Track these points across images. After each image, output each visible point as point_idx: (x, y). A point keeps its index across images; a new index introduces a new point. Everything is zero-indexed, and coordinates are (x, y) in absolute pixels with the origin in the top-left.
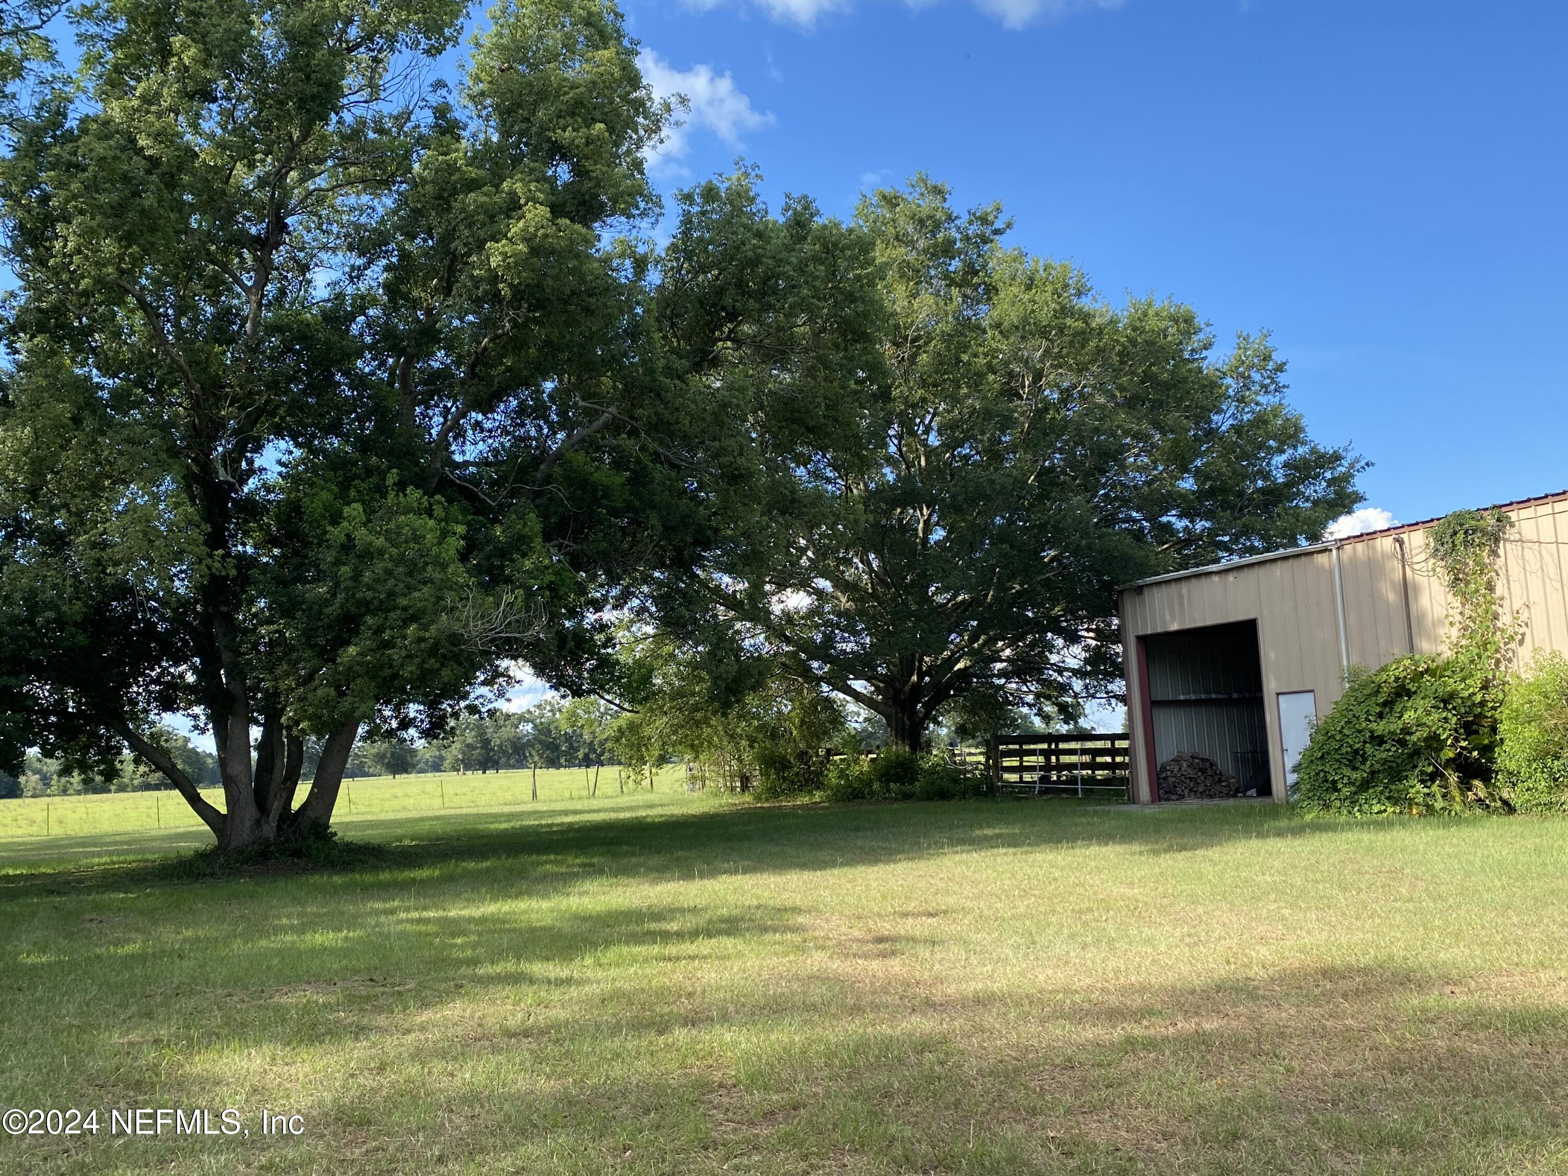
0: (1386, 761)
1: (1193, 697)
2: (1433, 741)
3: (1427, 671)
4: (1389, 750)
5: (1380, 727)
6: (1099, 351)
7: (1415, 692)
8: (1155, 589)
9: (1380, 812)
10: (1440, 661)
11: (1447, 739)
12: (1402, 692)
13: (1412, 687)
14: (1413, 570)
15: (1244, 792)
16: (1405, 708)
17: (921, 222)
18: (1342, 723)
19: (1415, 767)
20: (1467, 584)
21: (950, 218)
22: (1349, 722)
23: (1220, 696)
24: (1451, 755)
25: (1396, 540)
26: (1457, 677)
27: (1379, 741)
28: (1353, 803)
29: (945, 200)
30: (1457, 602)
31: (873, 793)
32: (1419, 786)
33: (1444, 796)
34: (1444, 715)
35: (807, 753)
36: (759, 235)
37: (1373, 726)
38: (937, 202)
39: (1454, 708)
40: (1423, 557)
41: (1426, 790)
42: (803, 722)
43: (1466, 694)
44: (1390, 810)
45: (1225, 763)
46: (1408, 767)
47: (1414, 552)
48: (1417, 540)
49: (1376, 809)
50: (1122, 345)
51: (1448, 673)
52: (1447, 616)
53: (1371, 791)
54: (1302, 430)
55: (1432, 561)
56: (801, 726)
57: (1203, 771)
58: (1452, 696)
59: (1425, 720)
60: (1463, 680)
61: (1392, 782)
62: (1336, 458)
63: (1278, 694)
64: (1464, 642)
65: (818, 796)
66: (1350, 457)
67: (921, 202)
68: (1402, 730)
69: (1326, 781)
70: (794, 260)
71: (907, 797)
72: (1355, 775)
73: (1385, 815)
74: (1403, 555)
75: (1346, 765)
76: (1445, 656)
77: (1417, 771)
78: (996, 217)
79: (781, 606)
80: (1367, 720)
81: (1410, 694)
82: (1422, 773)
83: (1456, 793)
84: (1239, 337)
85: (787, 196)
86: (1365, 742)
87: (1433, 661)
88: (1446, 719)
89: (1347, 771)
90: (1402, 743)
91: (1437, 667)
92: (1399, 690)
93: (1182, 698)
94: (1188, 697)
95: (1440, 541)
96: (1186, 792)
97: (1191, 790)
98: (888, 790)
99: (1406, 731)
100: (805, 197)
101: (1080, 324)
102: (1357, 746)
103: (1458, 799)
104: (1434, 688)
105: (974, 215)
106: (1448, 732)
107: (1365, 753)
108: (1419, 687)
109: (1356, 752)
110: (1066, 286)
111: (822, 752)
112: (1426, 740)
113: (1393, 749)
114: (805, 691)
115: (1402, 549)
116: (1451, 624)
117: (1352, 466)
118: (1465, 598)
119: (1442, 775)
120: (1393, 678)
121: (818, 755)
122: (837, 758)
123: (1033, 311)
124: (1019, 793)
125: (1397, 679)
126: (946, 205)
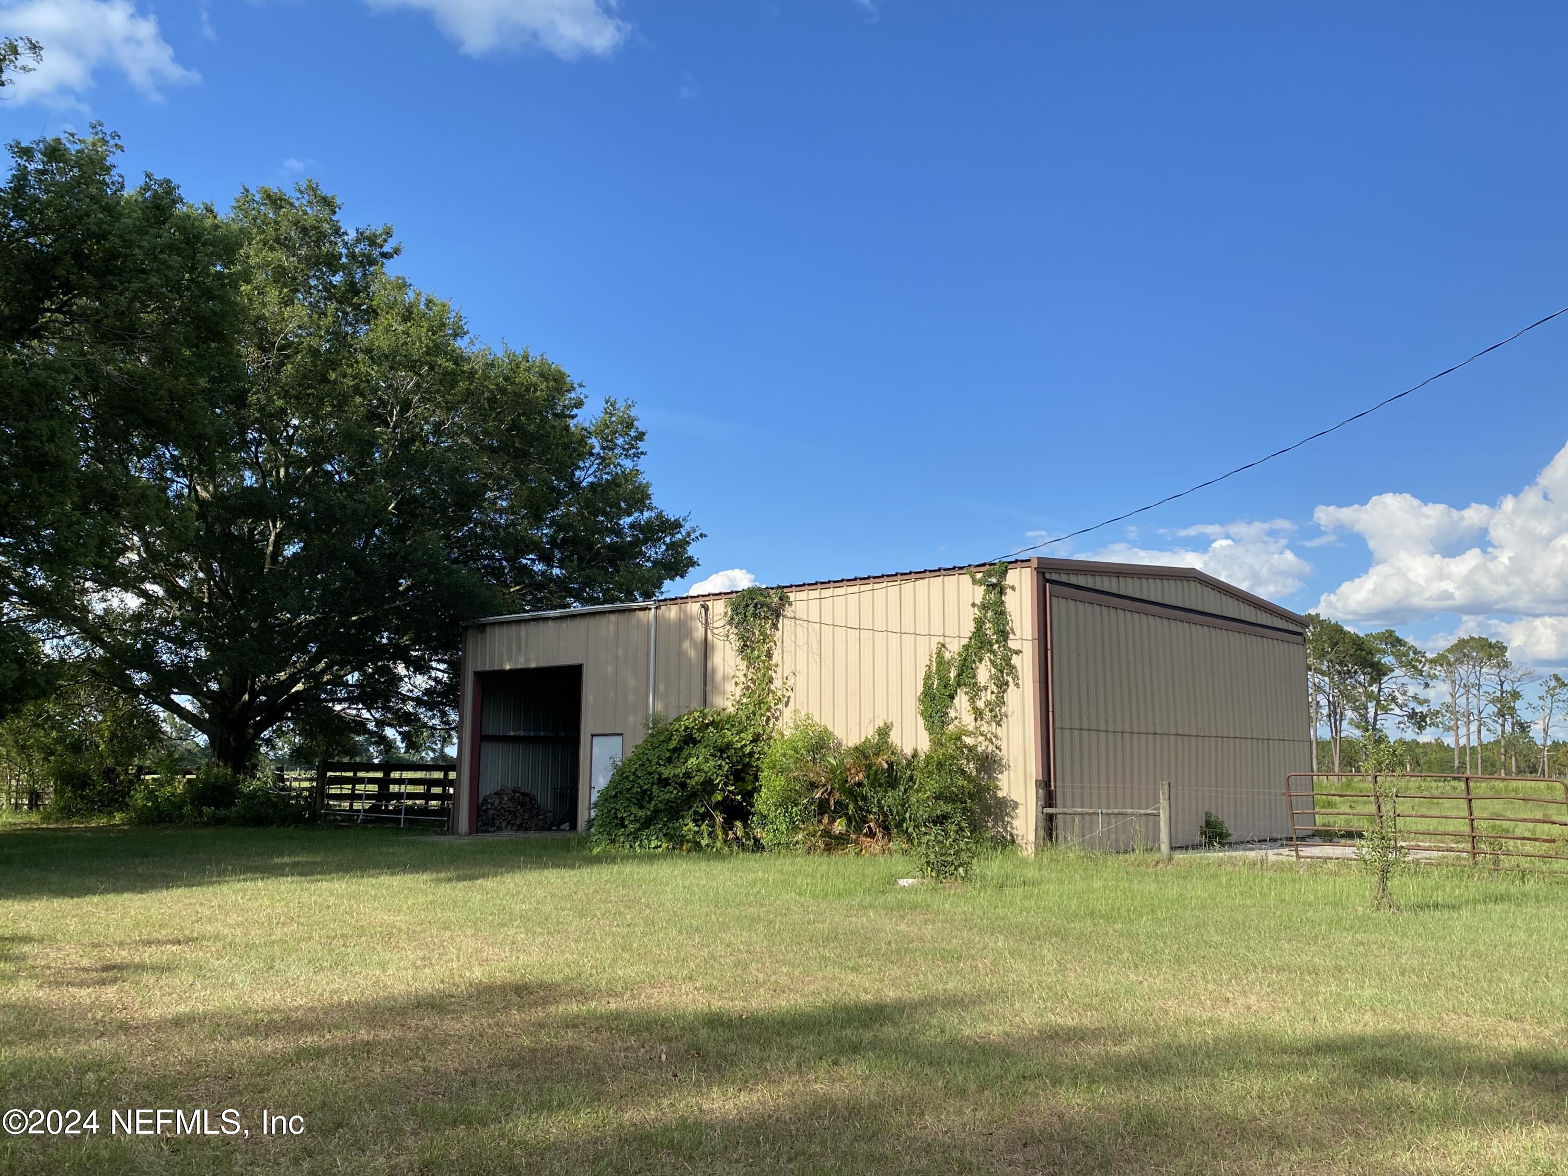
0: (668, 801)
1: (522, 733)
2: (708, 786)
3: (712, 723)
4: (672, 792)
5: (667, 772)
6: (469, 393)
7: (700, 741)
8: (497, 629)
9: (656, 847)
10: (723, 715)
11: (718, 784)
12: (689, 740)
13: (697, 736)
14: (713, 634)
15: (558, 826)
16: (690, 755)
17: (305, 230)
18: (637, 766)
19: (690, 808)
20: (753, 650)
21: (337, 232)
22: (643, 765)
23: (547, 734)
24: (720, 798)
25: (703, 606)
26: (734, 731)
27: (664, 782)
28: (636, 838)
29: (334, 213)
30: (743, 665)
31: (182, 817)
32: (691, 825)
33: (710, 834)
34: (719, 762)
35: (114, 769)
36: (109, 209)
37: (662, 769)
38: (325, 213)
39: (728, 757)
40: (722, 623)
41: (696, 829)
42: (113, 736)
43: (739, 745)
44: (664, 845)
45: (545, 798)
46: (685, 807)
47: (715, 618)
48: (719, 608)
49: (653, 844)
50: (491, 392)
51: (728, 726)
52: (734, 677)
53: (652, 828)
54: (648, 497)
55: (728, 627)
56: (111, 740)
57: (523, 805)
58: (729, 746)
59: (703, 767)
60: (739, 733)
61: (670, 820)
62: (677, 525)
63: (593, 736)
64: (745, 700)
65: (118, 818)
66: (687, 527)
67: (309, 211)
68: (684, 774)
69: (616, 818)
70: (145, 244)
71: (219, 822)
72: (641, 813)
73: (660, 850)
74: (707, 620)
75: (635, 804)
76: (728, 711)
77: (691, 812)
78: (385, 241)
79: (104, 605)
80: (658, 763)
81: (695, 742)
82: (696, 813)
83: (720, 832)
84: (607, 403)
85: (148, 176)
86: (653, 784)
87: (719, 715)
88: (720, 766)
89: (634, 809)
90: (683, 785)
91: (721, 720)
92: (687, 738)
93: (512, 733)
94: (517, 734)
95: (735, 611)
96: (504, 824)
97: (508, 823)
98: (201, 814)
99: (688, 775)
100: (168, 182)
101: (450, 365)
102: (646, 787)
103: (720, 837)
104: (714, 738)
105: (362, 234)
106: (719, 778)
107: (652, 793)
108: (703, 737)
109: (645, 792)
110: (443, 325)
111: (132, 771)
112: (702, 784)
113: (675, 792)
114: (121, 702)
115: (706, 615)
116: (736, 684)
117: (689, 534)
118: (750, 662)
119: (711, 816)
120: (683, 727)
121: (127, 773)
122: (148, 777)
123: (406, 343)
124: (341, 821)
125: (687, 728)
126: (334, 218)
